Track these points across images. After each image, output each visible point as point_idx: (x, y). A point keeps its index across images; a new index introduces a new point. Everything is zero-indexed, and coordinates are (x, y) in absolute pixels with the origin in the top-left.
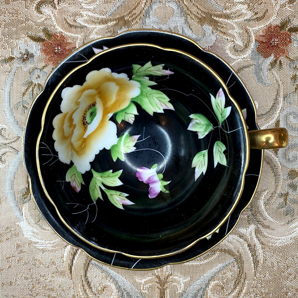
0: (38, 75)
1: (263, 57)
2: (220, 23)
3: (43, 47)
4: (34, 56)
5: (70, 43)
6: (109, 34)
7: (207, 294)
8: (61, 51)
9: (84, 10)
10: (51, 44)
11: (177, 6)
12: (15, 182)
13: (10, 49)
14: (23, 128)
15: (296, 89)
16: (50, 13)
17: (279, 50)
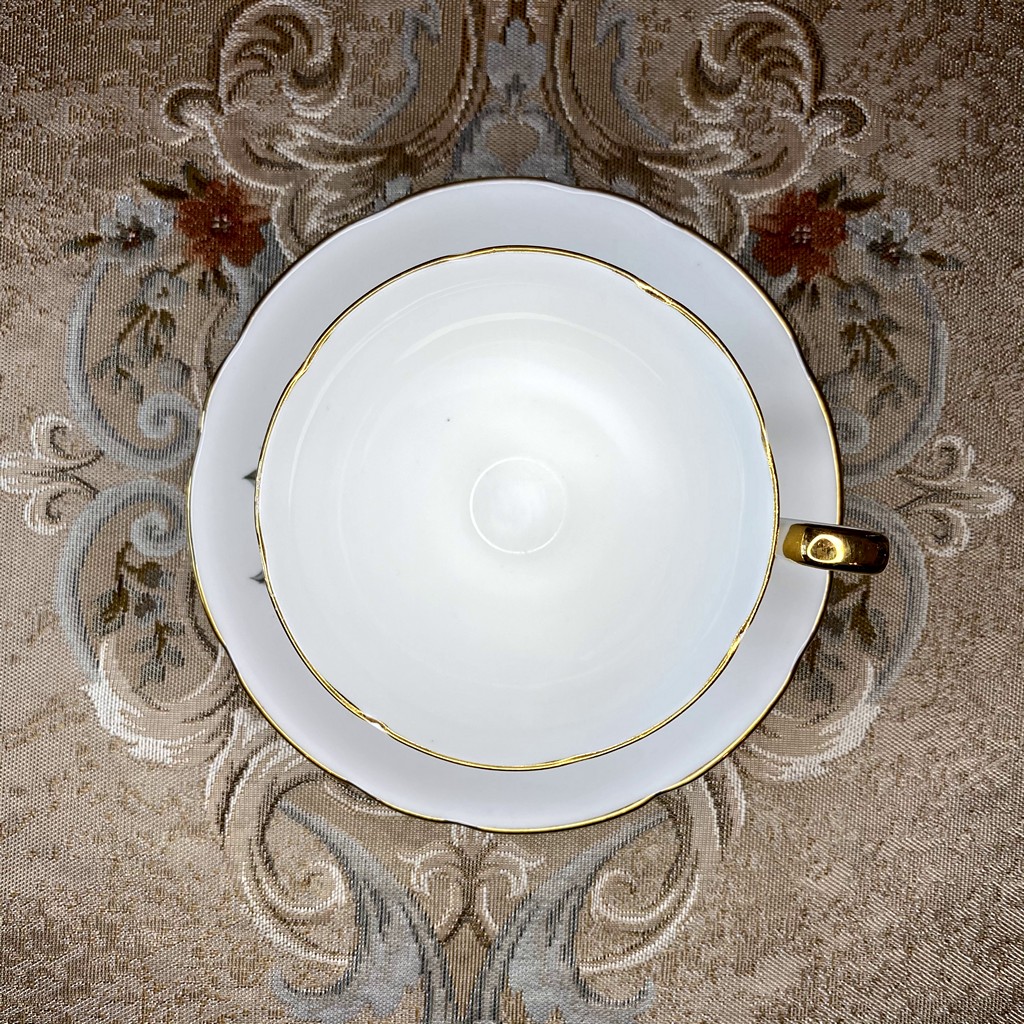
0: (163, 289)
1: (769, 274)
2: (658, 176)
3: (180, 212)
4: (155, 236)
5: (254, 208)
6: (361, 189)
7: (589, 905)
8: (230, 228)
9: (297, 122)
10: (204, 206)
11: (546, 124)
12: (83, 575)
13: (92, 214)
14: (113, 430)
15: (853, 362)
16: (204, 124)
17: (813, 257)
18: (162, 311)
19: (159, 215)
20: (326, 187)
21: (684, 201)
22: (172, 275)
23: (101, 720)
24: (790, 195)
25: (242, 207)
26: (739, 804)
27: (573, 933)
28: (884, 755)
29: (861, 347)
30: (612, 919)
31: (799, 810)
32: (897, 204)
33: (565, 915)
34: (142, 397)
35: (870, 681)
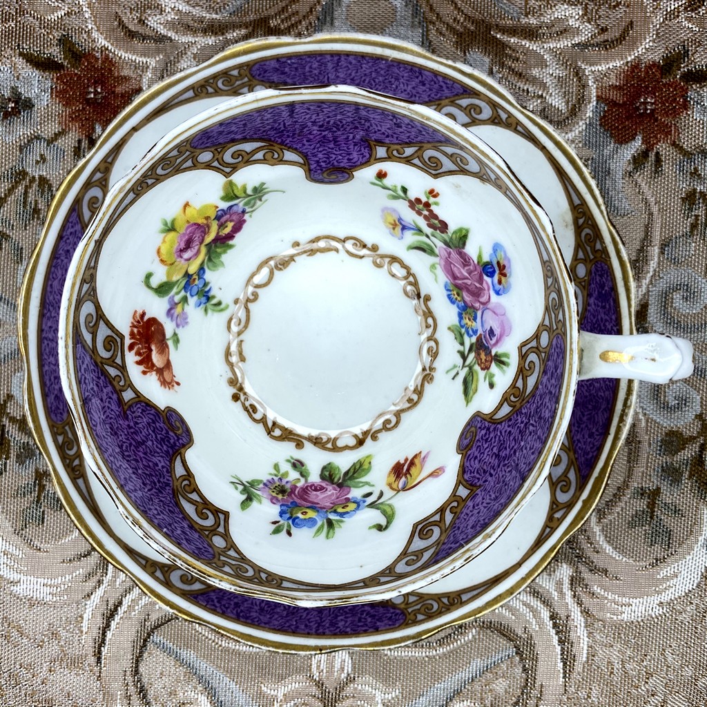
0: (41, 155)
1: (615, 143)
2: (510, 48)
3: (56, 83)
4: (34, 106)
5: (126, 79)
8: (103, 98)
10: (79, 77)
15: (694, 226)
17: (657, 126)
18: (40, 177)
19: (36, 85)
20: (194, 58)
21: (535, 72)
22: (49, 142)
24: (635, 67)
25: (115, 78)
26: (582, 641)
29: (702, 212)
31: (637, 647)
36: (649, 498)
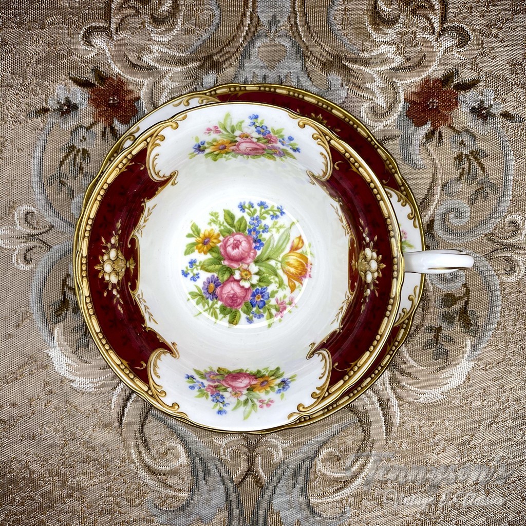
0: (83, 137)
1: (415, 126)
2: (353, 71)
3: (91, 95)
4: (78, 108)
5: (131, 92)
6: (189, 81)
7: (316, 467)
8: (118, 103)
9: (154, 43)
10: (104, 91)
11: (291, 43)
12: (44, 292)
13: (44, 96)
14: (59, 214)
15: (461, 174)
16: (104, 45)
17: (440, 116)
18: (83, 149)
19: (79, 96)
20: (170, 79)
21: (368, 85)
22: (88, 129)
23: (56, 368)
24: (427, 81)
25: (125, 91)
26: (396, 414)
27: (307, 481)
28: (476, 389)
29: (466, 166)
30: (328, 474)
31: (429, 418)
32: (487, 86)
33: (303, 472)
34: (73, 196)
35: (469, 348)
36: (435, 332)
